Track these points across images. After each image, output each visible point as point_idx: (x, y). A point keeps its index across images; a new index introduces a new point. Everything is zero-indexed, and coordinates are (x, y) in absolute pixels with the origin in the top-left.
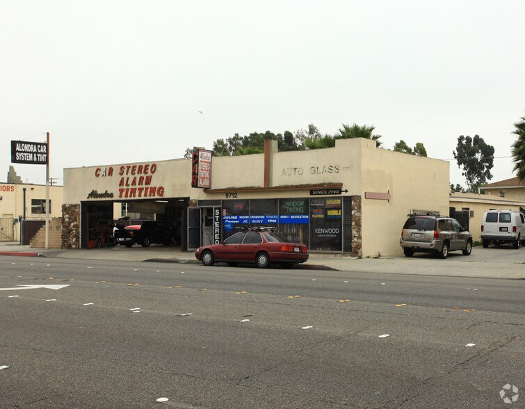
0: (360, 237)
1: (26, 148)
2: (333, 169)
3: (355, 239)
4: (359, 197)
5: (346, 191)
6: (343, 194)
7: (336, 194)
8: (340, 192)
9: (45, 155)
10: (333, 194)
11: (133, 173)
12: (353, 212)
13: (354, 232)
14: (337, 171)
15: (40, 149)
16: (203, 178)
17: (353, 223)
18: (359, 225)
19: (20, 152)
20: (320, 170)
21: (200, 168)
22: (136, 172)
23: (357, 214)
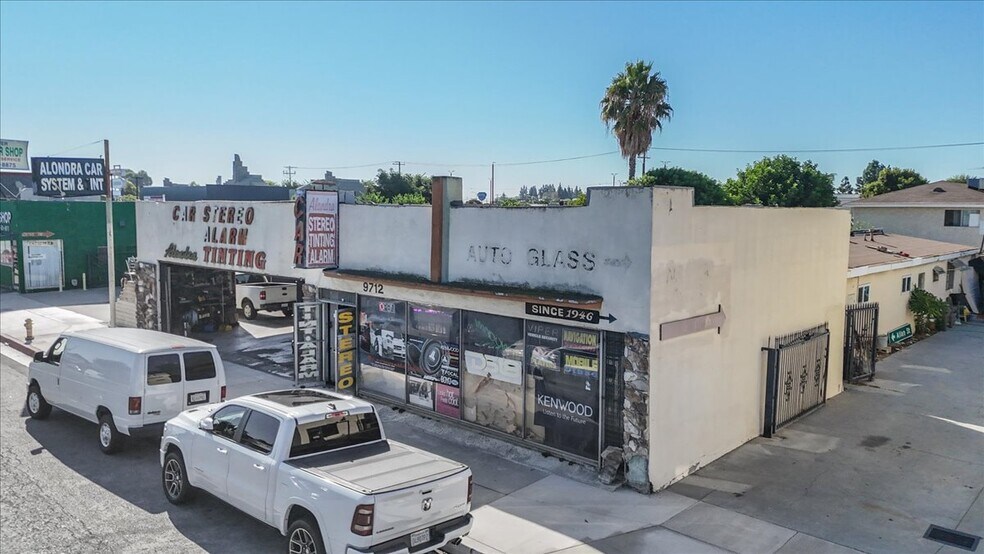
0: (643, 443)
1: (61, 168)
2: (580, 258)
3: (632, 445)
4: (644, 339)
5: (611, 319)
6: (603, 325)
7: (585, 320)
8: (596, 318)
9: (101, 180)
10: (578, 319)
11: (221, 220)
12: (628, 376)
13: (630, 427)
14: (589, 265)
15: (89, 169)
16: (318, 249)
17: (627, 404)
18: (641, 410)
19: (48, 177)
20: (550, 257)
21: (308, 229)
22: (225, 218)
23: (638, 385)
